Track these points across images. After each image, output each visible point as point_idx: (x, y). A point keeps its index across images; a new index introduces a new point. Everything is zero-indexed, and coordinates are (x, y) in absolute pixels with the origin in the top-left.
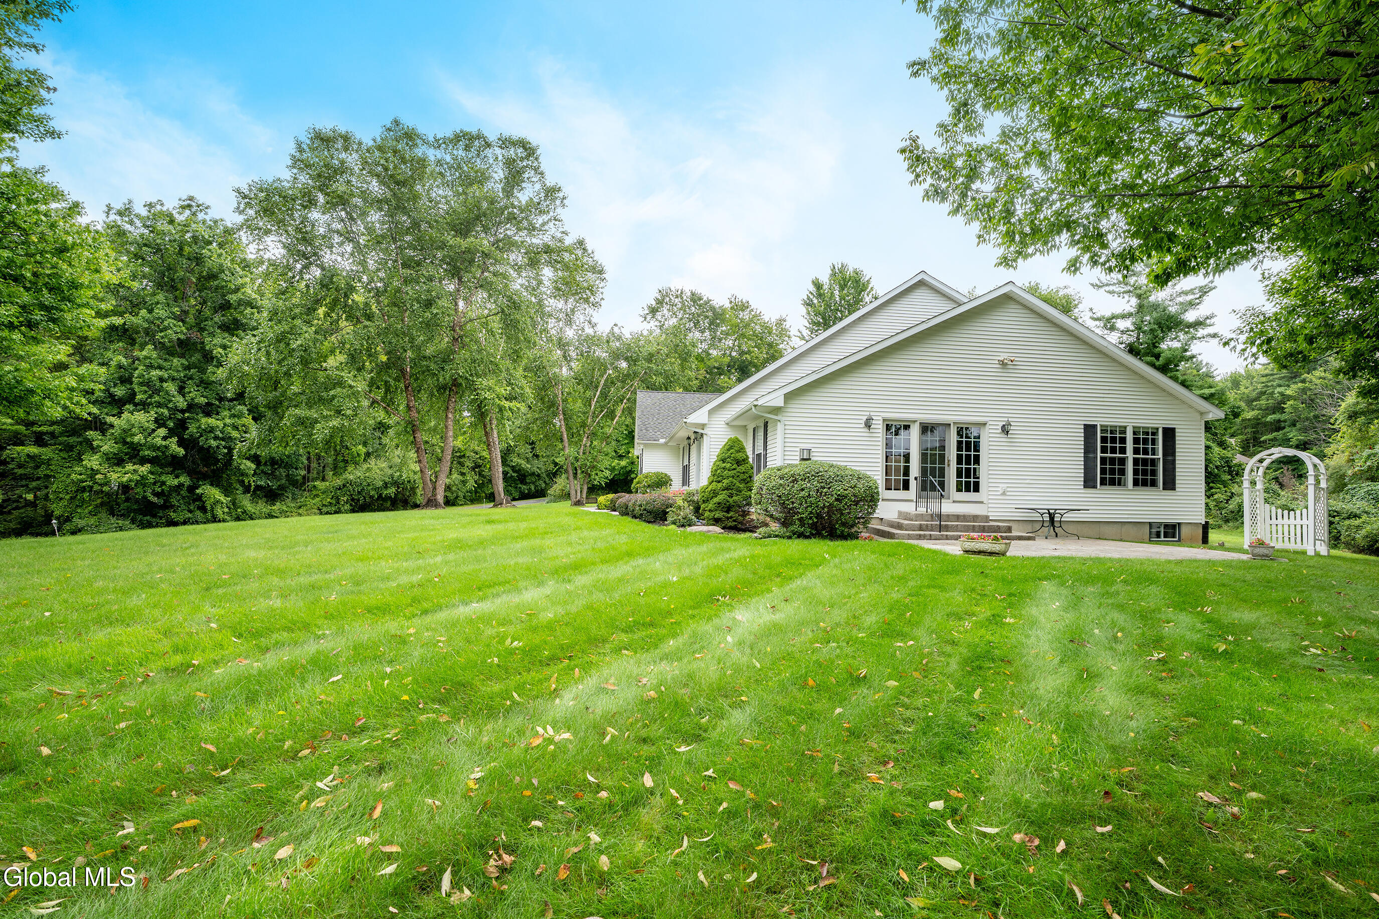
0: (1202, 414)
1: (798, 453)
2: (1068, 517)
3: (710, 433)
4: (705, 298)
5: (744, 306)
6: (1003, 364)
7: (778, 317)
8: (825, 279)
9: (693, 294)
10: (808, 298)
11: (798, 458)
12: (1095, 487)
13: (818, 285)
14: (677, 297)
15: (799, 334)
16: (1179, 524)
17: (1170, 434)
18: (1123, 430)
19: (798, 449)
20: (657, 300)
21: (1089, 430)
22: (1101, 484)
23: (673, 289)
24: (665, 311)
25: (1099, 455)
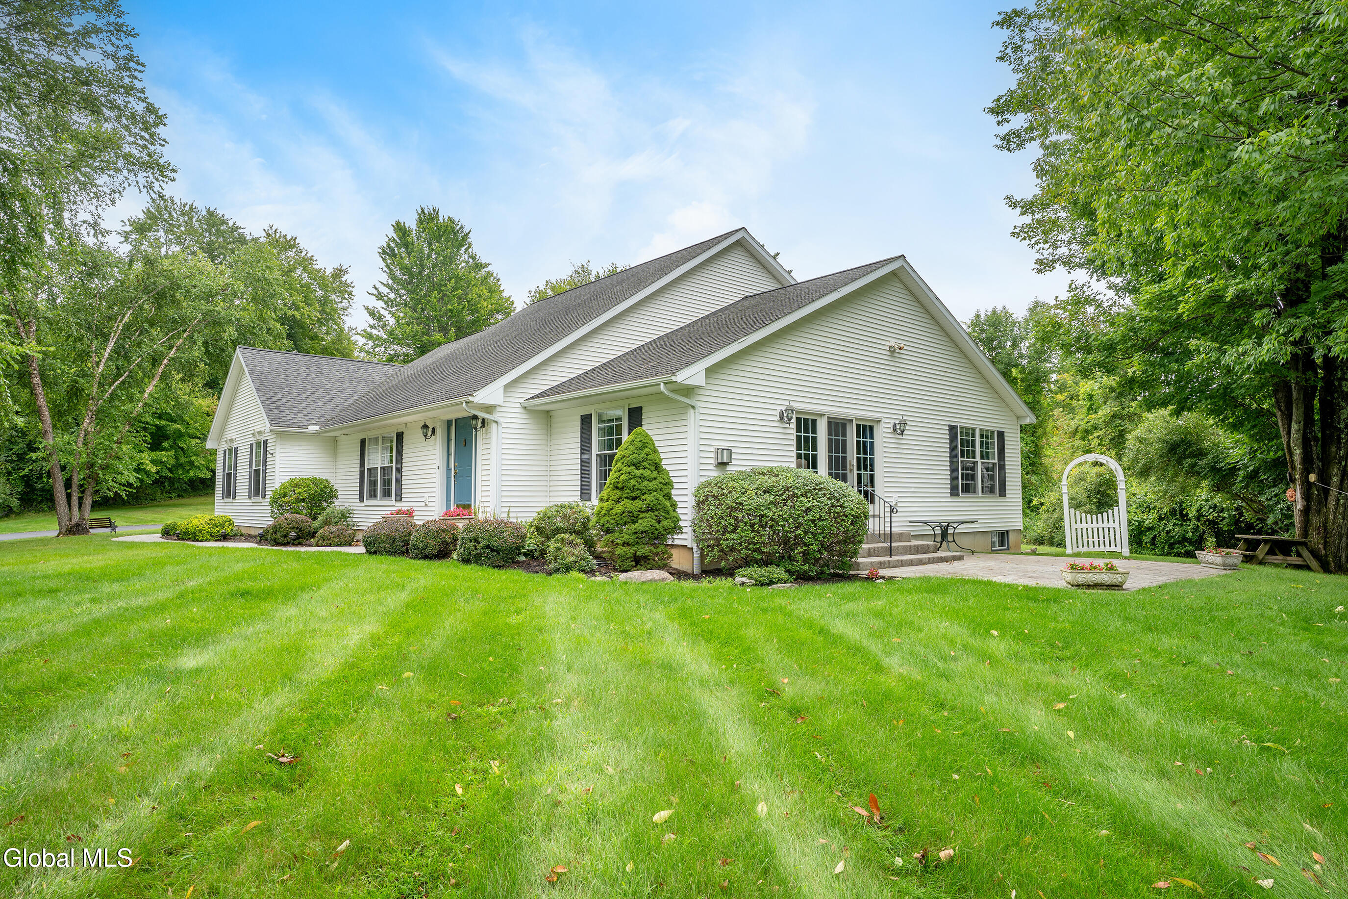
0: (1018, 418)
1: (712, 455)
2: (962, 529)
3: (501, 420)
4: (231, 224)
5: (290, 244)
6: (892, 351)
7: (337, 266)
8: (411, 223)
9: (210, 213)
10: (389, 246)
11: (712, 461)
12: (958, 495)
13: (400, 228)
14: (183, 214)
15: (375, 292)
16: (1007, 531)
17: (1001, 435)
18: (974, 430)
19: (712, 449)
20: (148, 213)
21: (953, 429)
22: (963, 491)
23: (176, 200)
24: (161, 233)
25: (960, 459)
